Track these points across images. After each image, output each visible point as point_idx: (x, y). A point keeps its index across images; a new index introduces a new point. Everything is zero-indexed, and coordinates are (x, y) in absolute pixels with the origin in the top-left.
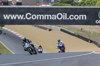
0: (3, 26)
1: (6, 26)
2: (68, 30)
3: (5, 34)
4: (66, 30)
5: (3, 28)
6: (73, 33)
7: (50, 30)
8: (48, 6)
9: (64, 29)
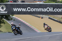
0: (13, 15)
1: (15, 15)
2: (53, 18)
3: (14, 20)
4: (52, 18)
5: (13, 16)
6: (56, 20)
7: (42, 18)
8: (41, 3)
9: (51, 17)
